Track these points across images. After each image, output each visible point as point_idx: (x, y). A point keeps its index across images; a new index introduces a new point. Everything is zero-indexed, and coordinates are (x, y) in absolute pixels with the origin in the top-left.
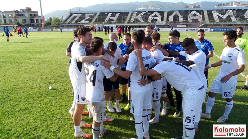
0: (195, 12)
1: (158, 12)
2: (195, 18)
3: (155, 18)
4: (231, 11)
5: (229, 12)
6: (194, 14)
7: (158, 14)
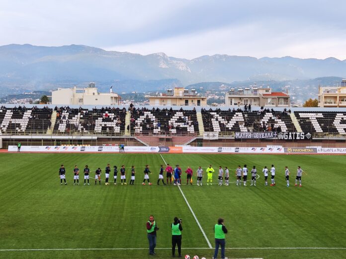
0: (181, 114)
1: (113, 111)
2: (181, 126)
3: (109, 124)
4: (240, 114)
5: (237, 115)
6: (180, 117)
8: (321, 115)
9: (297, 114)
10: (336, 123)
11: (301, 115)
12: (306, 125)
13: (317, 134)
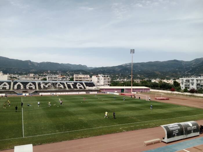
0: (31, 83)
1: (7, 82)
2: (31, 87)
3: (5, 87)
5: (49, 84)
7: (6, 84)
8: (73, 83)
9: (66, 83)
10: (77, 86)
11: (68, 83)
12: (69, 86)
13: (72, 89)
